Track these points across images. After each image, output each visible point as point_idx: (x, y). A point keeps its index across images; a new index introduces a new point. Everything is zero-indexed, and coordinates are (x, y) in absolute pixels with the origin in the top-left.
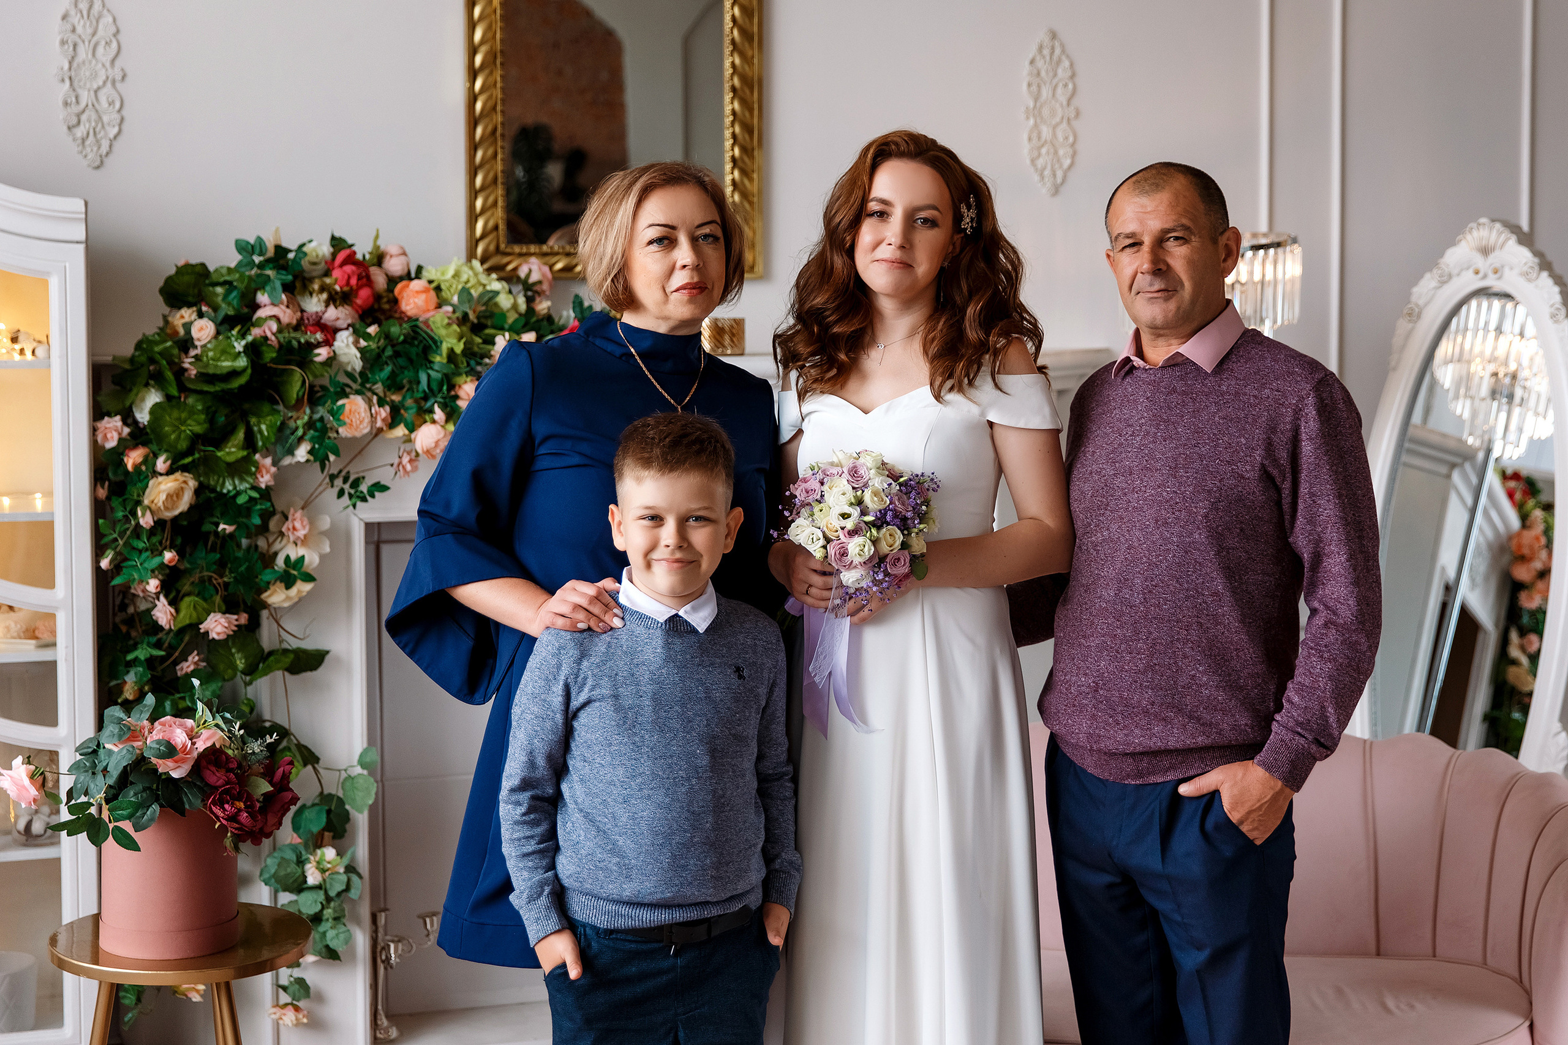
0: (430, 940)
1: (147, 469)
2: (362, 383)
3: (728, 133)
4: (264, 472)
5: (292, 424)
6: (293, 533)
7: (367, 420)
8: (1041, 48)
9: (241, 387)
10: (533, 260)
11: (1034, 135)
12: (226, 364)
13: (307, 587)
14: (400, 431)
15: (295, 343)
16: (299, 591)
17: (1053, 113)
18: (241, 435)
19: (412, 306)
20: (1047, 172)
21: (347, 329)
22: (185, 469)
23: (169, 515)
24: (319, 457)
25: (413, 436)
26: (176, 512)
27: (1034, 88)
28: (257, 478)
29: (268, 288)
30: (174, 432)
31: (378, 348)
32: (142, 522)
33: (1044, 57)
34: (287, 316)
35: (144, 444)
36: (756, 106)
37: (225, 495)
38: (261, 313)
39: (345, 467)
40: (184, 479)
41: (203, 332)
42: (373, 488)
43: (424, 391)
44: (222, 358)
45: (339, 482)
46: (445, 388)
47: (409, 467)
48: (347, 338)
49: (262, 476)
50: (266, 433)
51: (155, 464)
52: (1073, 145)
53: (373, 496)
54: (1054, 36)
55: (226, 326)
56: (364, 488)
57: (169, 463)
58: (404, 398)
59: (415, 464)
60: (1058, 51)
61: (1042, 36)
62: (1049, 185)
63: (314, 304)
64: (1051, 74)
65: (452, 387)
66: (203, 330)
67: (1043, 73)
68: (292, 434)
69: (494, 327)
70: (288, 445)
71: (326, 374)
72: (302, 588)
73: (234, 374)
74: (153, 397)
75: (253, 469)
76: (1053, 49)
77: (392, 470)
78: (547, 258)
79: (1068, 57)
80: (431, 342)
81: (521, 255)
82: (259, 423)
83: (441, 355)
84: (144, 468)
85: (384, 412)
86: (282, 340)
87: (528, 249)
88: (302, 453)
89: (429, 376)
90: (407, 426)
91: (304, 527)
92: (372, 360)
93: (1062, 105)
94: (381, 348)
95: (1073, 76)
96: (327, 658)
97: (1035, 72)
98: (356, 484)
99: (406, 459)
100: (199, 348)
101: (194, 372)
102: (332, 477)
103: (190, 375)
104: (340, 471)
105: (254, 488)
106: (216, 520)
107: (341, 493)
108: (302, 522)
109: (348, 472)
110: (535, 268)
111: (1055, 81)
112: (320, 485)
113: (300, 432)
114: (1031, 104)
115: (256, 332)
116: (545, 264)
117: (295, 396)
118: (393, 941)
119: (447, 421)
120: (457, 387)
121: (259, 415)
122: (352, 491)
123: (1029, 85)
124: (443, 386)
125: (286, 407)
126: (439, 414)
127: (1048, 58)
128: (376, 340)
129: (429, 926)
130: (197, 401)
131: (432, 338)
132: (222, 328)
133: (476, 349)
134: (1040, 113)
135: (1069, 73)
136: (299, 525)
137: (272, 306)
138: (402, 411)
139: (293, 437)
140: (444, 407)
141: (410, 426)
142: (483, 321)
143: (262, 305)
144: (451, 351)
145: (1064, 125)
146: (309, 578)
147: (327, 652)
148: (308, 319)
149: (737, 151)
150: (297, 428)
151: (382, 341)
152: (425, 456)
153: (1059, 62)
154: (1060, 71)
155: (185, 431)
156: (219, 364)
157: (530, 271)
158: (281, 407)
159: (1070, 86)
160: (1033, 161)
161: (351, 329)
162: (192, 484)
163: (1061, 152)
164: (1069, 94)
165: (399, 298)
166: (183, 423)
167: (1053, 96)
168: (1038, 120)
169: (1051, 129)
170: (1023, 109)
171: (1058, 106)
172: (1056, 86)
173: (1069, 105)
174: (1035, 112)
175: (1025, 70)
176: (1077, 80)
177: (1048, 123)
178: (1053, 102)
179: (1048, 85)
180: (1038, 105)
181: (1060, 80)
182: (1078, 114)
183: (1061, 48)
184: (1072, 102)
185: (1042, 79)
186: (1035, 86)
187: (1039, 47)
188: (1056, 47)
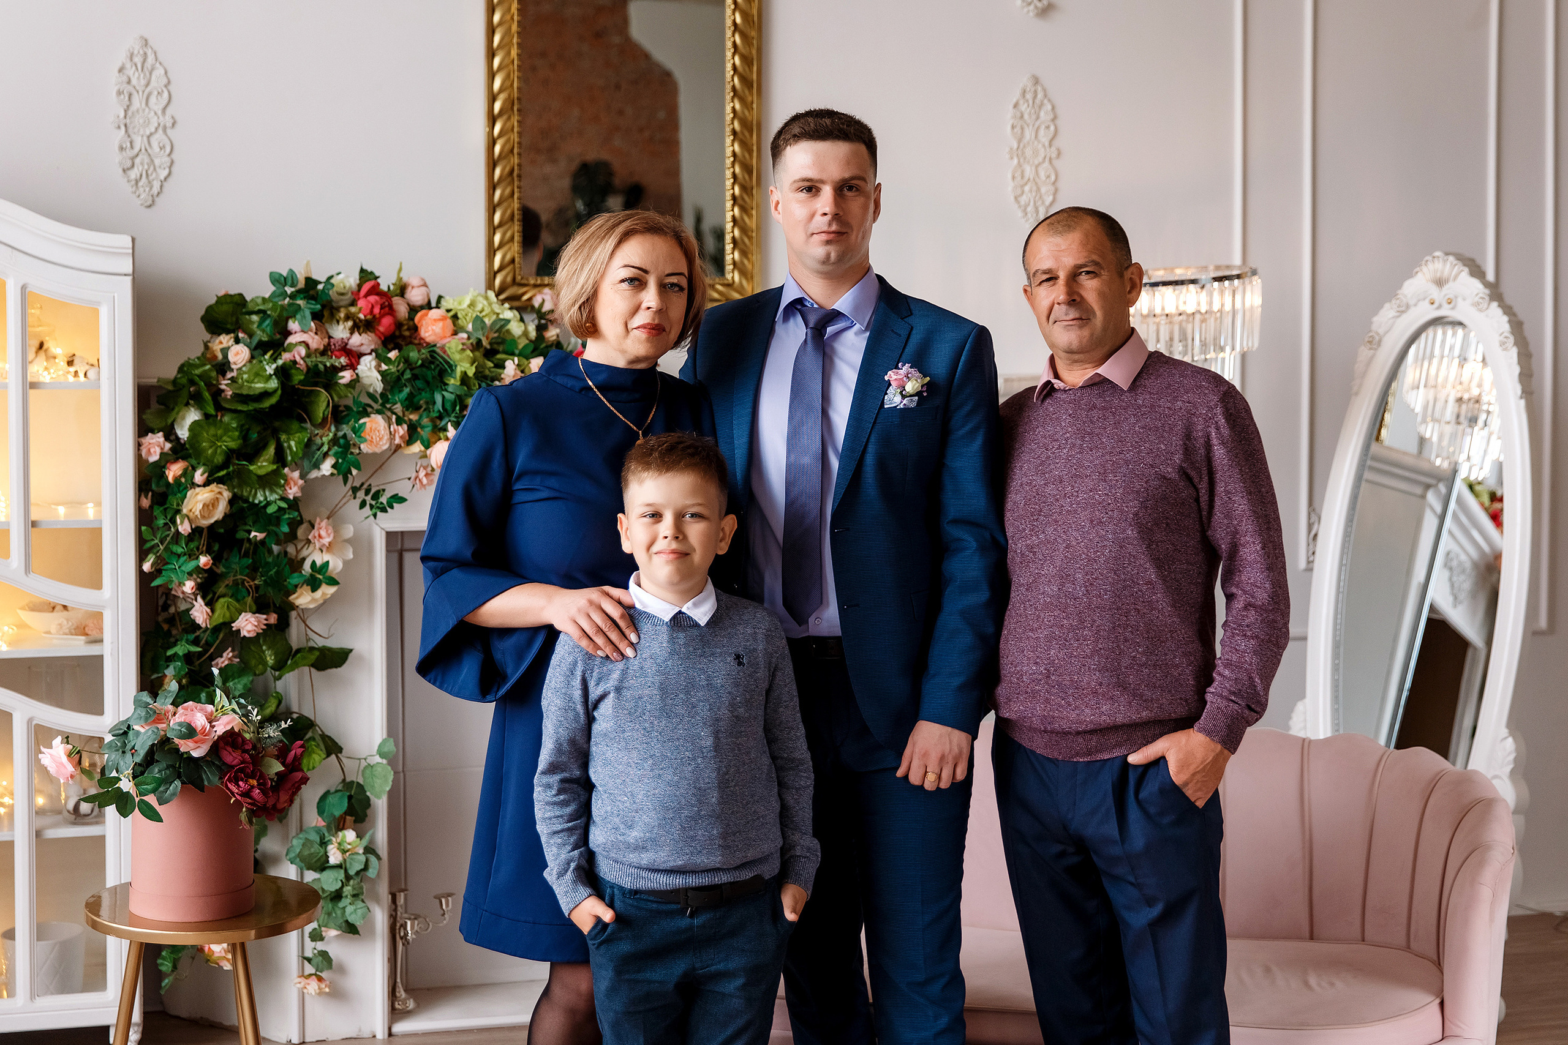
0: (445, 919)
1: (186, 481)
2: (382, 403)
3: (728, 173)
4: (292, 484)
5: (318, 441)
6: (319, 541)
7: (386, 437)
8: (1024, 92)
9: (272, 406)
10: (546, 291)
11: (1018, 174)
12: (259, 386)
13: (331, 590)
14: (417, 447)
15: (321, 367)
16: (324, 594)
17: (1036, 153)
18: (271, 450)
19: (430, 333)
20: (1029, 208)
21: (370, 354)
22: (220, 481)
23: (205, 523)
24: (342, 471)
25: (428, 452)
26: (212, 521)
27: (1018, 130)
28: (286, 490)
29: (298, 316)
30: (211, 447)
31: (398, 371)
32: (180, 529)
33: (1027, 101)
34: (316, 342)
35: (184, 458)
36: (755, 148)
37: (258, 505)
38: (292, 339)
39: (367, 481)
40: (220, 490)
41: (238, 357)
42: (392, 500)
43: (439, 411)
44: (256, 381)
45: (361, 494)
46: (458, 408)
47: (425, 481)
48: (370, 362)
49: (291, 488)
50: (295, 449)
51: (193, 477)
52: (1054, 183)
53: (392, 507)
54: (1037, 82)
55: (259, 351)
56: (384, 499)
57: (206, 475)
58: (421, 417)
60: (1040, 96)
61: (1025, 81)
63: (340, 331)
64: (1034, 117)
66: (239, 355)
67: (1026, 116)
68: (319, 450)
69: (505, 352)
70: (314, 460)
71: (349, 395)
72: (327, 590)
73: (265, 394)
74: (193, 416)
75: (282, 482)
76: (1036, 92)
77: (410, 484)
79: (1049, 100)
80: (446, 366)
81: (535, 286)
82: (289, 440)
83: (455, 378)
84: (183, 480)
85: (402, 430)
86: (310, 364)
88: (326, 468)
89: (443, 397)
90: (422, 443)
91: (329, 535)
92: (392, 382)
93: (1044, 146)
94: (401, 371)
95: (1054, 120)
96: (351, 656)
97: (1019, 114)
98: (376, 496)
99: (422, 474)
100: (235, 371)
101: (230, 393)
102: (355, 490)
103: (226, 395)
104: (362, 484)
105: (283, 499)
106: (248, 528)
107: (363, 504)
108: (327, 531)
109: (370, 485)
111: (1037, 124)
112: (344, 497)
113: (325, 448)
114: (1015, 146)
115: (286, 356)
117: (321, 415)
118: (409, 919)
121: (288, 433)
122: (373, 503)
123: (1013, 127)
124: (456, 407)
125: (313, 425)
127: (1031, 102)
128: (396, 364)
129: (444, 907)
130: (232, 419)
131: (446, 362)
132: (256, 353)
133: (487, 372)
134: (1023, 153)
135: (1052, 116)
136: (324, 533)
137: (302, 333)
138: (419, 430)
139: (319, 453)
141: (426, 443)
142: (495, 346)
143: (293, 332)
144: (464, 374)
145: (1047, 164)
146: (333, 582)
147: (351, 650)
148: (334, 345)
149: (737, 190)
150: (323, 444)
151: (402, 364)
153: (1041, 105)
154: (1042, 114)
155: (221, 446)
156: (253, 385)
157: (544, 301)
158: (308, 425)
159: (1052, 128)
160: (1016, 198)
161: (374, 354)
162: (227, 495)
163: (1043, 190)
164: (1051, 136)
165: (419, 326)
166: (219, 439)
167: (1036, 137)
168: (1022, 160)
169: (1033, 168)
170: (1007, 149)
171: (1040, 146)
172: (1038, 128)
173: (1050, 146)
174: (1019, 152)
175: (1010, 111)
176: (1058, 122)
177: (1031, 163)
178: (1036, 142)
179: (1031, 127)
180: (1021, 146)
181: (1042, 123)
182: (1059, 154)
183: (1043, 93)
184: (1053, 143)
185: (1025, 122)
186: (1019, 128)
187: (1022, 91)
188: (1039, 92)
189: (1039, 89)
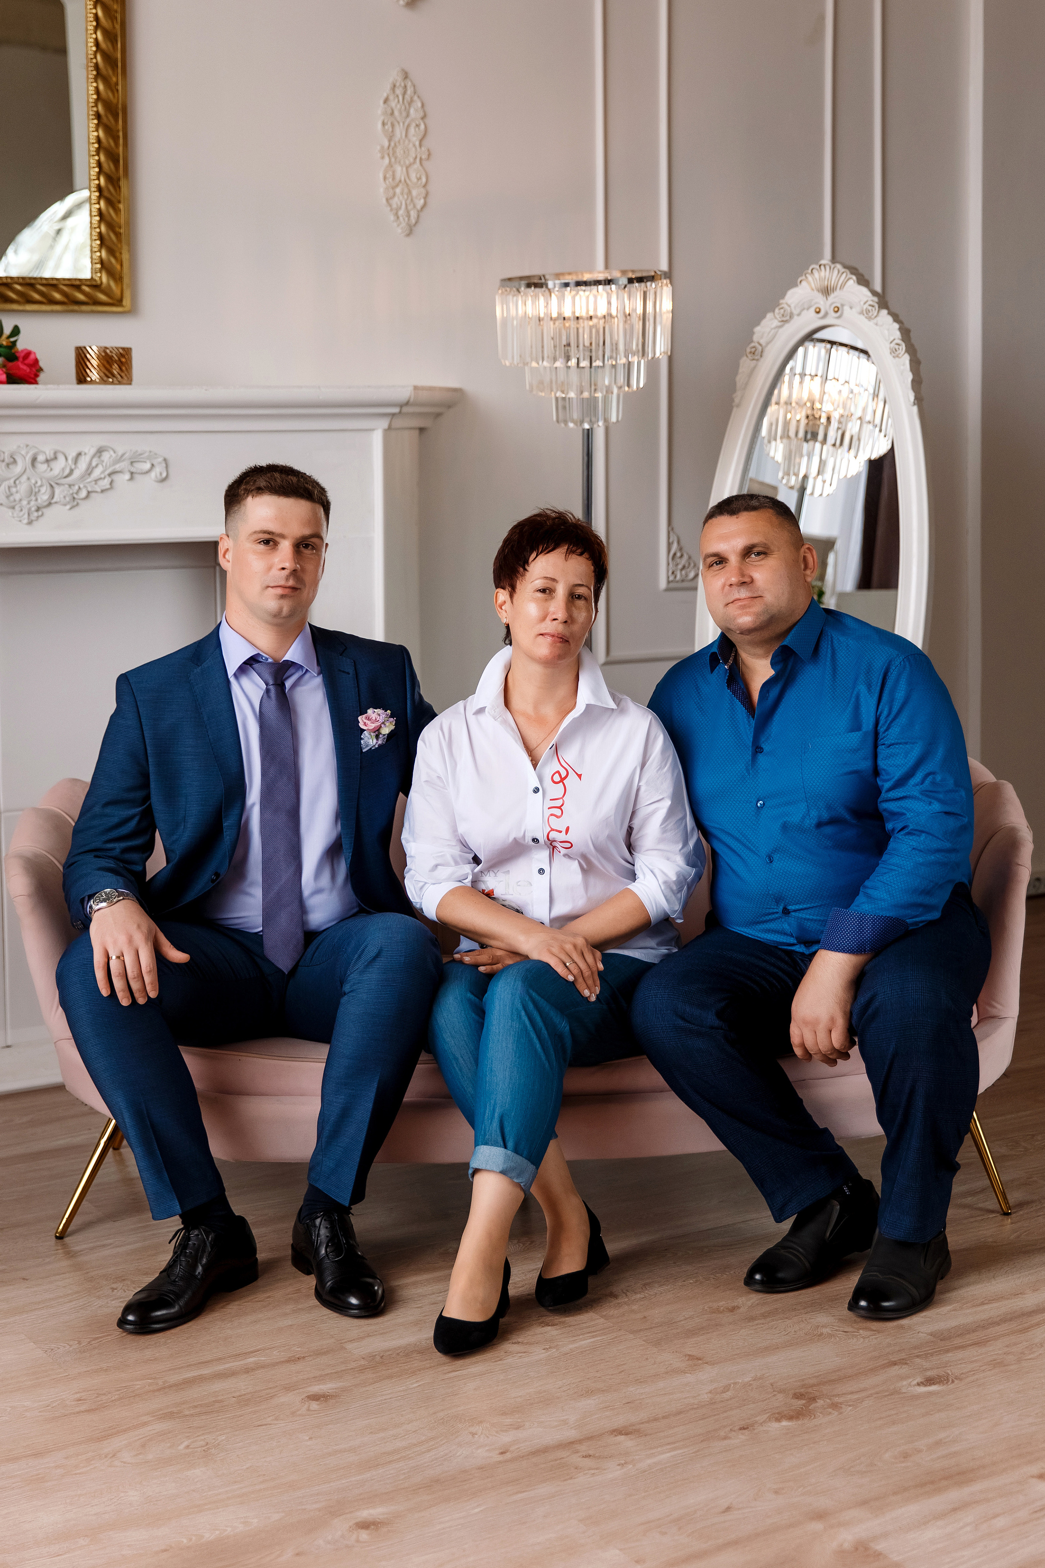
8: (392, 89)
11: (389, 175)
17: (408, 151)
20: (401, 212)
27: (388, 127)
33: (398, 96)
52: (425, 186)
54: (406, 76)
60: (410, 91)
61: (396, 76)
62: (403, 225)
64: (404, 114)
67: (396, 113)
76: (405, 87)
79: (419, 97)
93: (414, 145)
95: (424, 118)
97: (389, 111)
111: (408, 120)
114: (386, 144)
123: (384, 124)
127: (401, 98)
134: (394, 152)
135: (422, 114)
145: (419, 163)
153: (412, 101)
154: (412, 111)
159: (422, 127)
160: (389, 200)
163: (414, 193)
164: (422, 134)
167: (406, 136)
168: (393, 160)
170: (379, 148)
171: (411, 145)
172: (409, 126)
173: (420, 146)
174: (390, 151)
175: (380, 108)
176: (427, 120)
177: (402, 163)
178: (407, 142)
179: (401, 124)
180: (392, 144)
181: (413, 120)
182: (429, 155)
183: (412, 89)
184: (424, 142)
185: (396, 119)
186: (389, 124)
187: (392, 86)
188: (408, 88)
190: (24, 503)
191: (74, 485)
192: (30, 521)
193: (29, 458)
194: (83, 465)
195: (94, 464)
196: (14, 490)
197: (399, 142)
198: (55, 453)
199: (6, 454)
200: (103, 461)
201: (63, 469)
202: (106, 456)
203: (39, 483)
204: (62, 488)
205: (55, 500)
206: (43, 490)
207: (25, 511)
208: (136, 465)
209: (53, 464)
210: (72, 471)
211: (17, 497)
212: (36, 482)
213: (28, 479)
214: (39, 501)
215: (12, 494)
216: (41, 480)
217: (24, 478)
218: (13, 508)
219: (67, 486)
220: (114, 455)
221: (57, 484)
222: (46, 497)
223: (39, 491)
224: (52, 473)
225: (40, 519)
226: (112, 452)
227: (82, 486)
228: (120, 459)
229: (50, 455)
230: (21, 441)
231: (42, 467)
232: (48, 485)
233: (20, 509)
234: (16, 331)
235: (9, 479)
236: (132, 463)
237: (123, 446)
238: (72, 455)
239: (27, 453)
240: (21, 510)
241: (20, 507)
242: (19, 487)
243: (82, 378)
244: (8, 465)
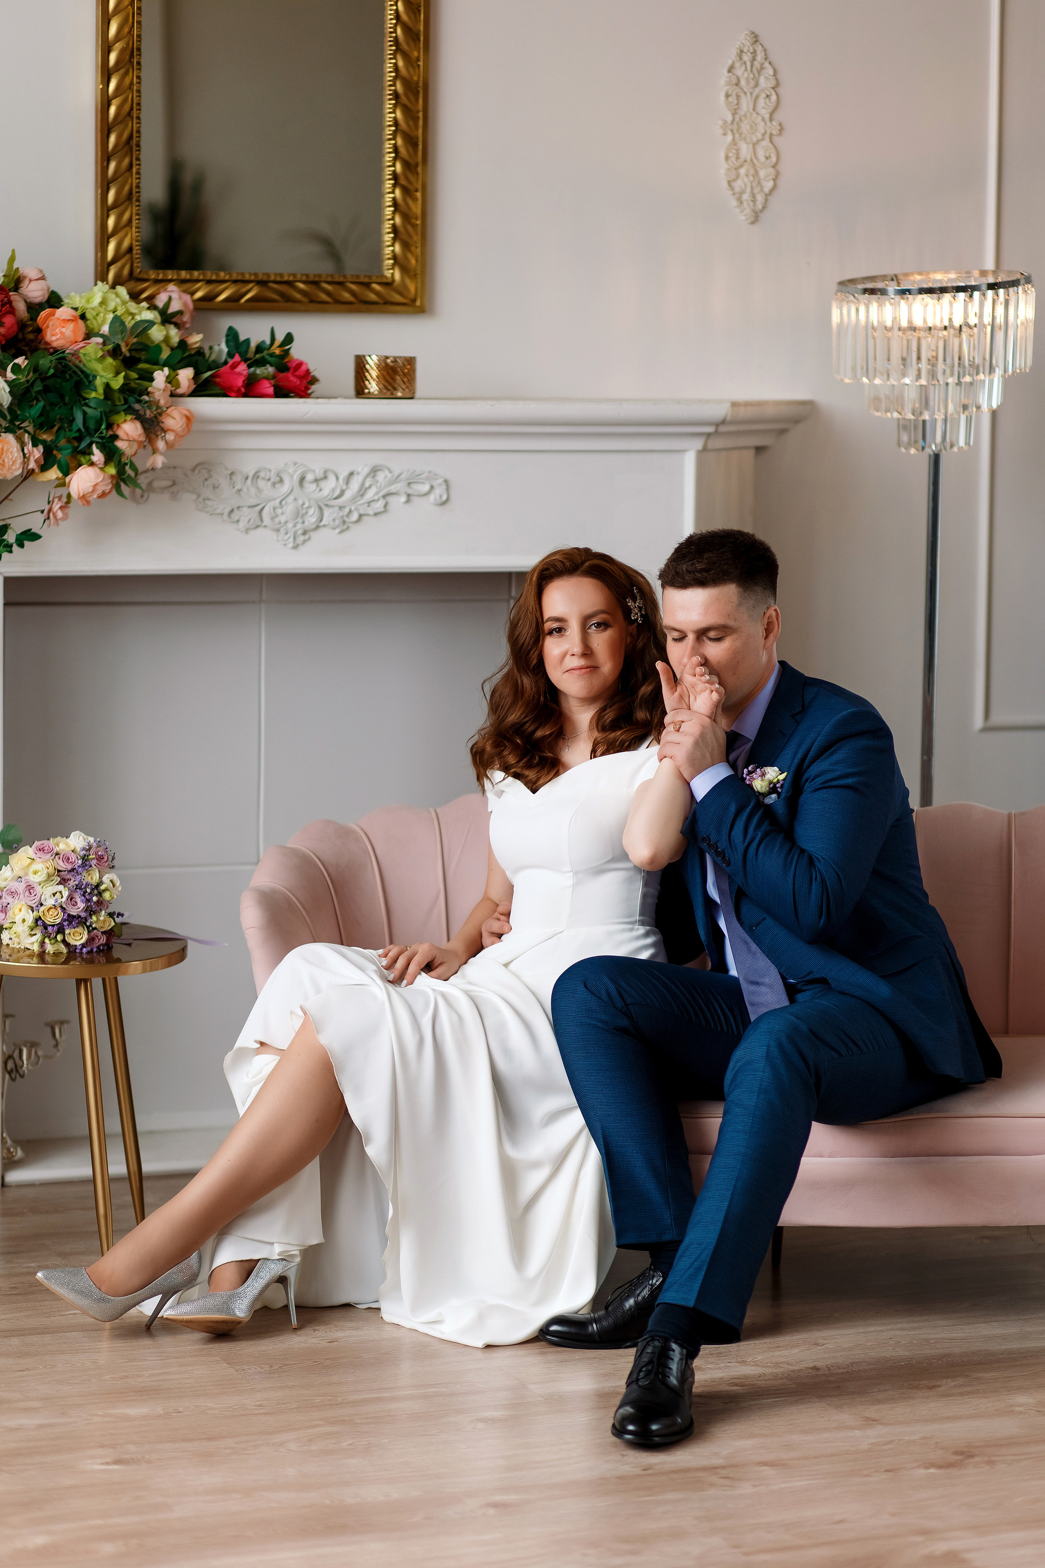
0: (58, 1052)
2: (12, 420)
3: (388, 146)
7: (20, 460)
8: (741, 53)
10: (172, 287)
11: (733, 154)
14: (54, 474)
17: (754, 128)
19: (58, 336)
20: (746, 197)
25: (67, 479)
27: (733, 99)
31: (28, 381)
33: (745, 63)
36: (421, 115)
42: (23, 536)
43: (79, 430)
46: (103, 427)
47: (60, 514)
52: (776, 165)
53: (21, 545)
54: (756, 39)
56: (10, 536)
58: (57, 438)
59: (67, 510)
60: (760, 57)
61: (742, 39)
62: (748, 211)
64: (752, 83)
65: (110, 426)
67: (743, 83)
69: (147, 362)
76: (755, 52)
77: (42, 517)
78: (188, 285)
79: (771, 63)
80: (82, 376)
81: (157, 281)
83: (96, 390)
85: (37, 453)
87: (164, 274)
89: (85, 413)
90: (60, 468)
92: (21, 395)
93: (764, 119)
94: (32, 381)
95: (776, 87)
97: (734, 81)
98: (1, 531)
99: (56, 506)
110: (175, 296)
111: (757, 90)
114: (729, 118)
116: (185, 291)
118: (26, 1046)
119: (106, 463)
120: (115, 427)
123: (727, 96)
124: (101, 425)
126: (97, 456)
127: (749, 65)
128: (26, 372)
129: (57, 1036)
131: (83, 372)
133: (133, 385)
134: (739, 128)
135: (773, 83)
138: (55, 452)
140: (102, 448)
141: (65, 468)
142: (134, 354)
144: (107, 386)
145: (767, 142)
149: (398, 167)
151: (32, 374)
152: (80, 502)
153: (762, 68)
154: (762, 80)
157: (170, 299)
159: (774, 98)
160: (731, 183)
163: (762, 173)
164: (772, 107)
165: (44, 327)
167: (754, 110)
168: (737, 136)
169: (751, 146)
170: (720, 123)
171: (760, 120)
172: (757, 97)
173: (772, 119)
174: (734, 127)
175: (723, 78)
176: (780, 90)
177: (748, 140)
178: (755, 115)
179: (749, 95)
180: (737, 118)
181: (762, 90)
182: (781, 130)
183: (763, 53)
184: (775, 116)
185: (742, 89)
186: (734, 96)
187: (739, 52)
188: (758, 52)
189: (759, 49)
190: (290, 525)
191: (344, 507)
192: (296, 544)
193: (296, 478)
194: (355, 485)
195: (367, 484)
196: (279, 511)
197: (745, 116)
198: (325, 472)
199: (272, 472)
200: (377, 482)
201: (333, 490)
202: (381, 476)
203: (306, 505)
204: (331, 510)
205: (323, 523)
206: (311, 511)
207: (291, 534)
208: (414, 486)
209: (323, 484)
210: (342, 493)
211: (283, 519)
212: (304, 504)
213: (295, 499)
214: (306, 523)
215: (277, 516)
216: (309, 500)
217: (291, 498)
218: (278, 530)
219: (337, 508)
220: (389, 475)
221: (327, 505)
222: (313, 520)
223: (306, 513)
224: (321, 494)
225: (308, 544)
226: (387, 472)
227: (353, 508)
228: (396, 480)
229: (319, 474)
230: (290, 458)
231: (311, 487)
232: (317, 510)
233: (284, 532)
234: (289, 339)
235: (275, 499)
236: (409, 484)
237: (400, 465)
238: (343, 475)
239: (295, 471)
240: (287, 533)
241: (286, 529)
242: (285, 507)
243: (360, 392)
244: (274, 484)
